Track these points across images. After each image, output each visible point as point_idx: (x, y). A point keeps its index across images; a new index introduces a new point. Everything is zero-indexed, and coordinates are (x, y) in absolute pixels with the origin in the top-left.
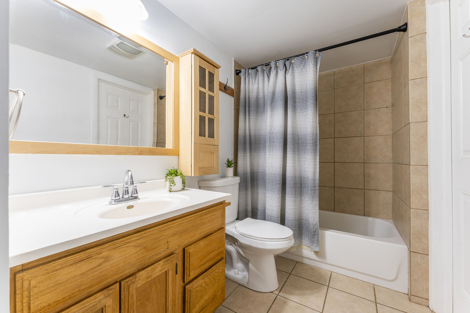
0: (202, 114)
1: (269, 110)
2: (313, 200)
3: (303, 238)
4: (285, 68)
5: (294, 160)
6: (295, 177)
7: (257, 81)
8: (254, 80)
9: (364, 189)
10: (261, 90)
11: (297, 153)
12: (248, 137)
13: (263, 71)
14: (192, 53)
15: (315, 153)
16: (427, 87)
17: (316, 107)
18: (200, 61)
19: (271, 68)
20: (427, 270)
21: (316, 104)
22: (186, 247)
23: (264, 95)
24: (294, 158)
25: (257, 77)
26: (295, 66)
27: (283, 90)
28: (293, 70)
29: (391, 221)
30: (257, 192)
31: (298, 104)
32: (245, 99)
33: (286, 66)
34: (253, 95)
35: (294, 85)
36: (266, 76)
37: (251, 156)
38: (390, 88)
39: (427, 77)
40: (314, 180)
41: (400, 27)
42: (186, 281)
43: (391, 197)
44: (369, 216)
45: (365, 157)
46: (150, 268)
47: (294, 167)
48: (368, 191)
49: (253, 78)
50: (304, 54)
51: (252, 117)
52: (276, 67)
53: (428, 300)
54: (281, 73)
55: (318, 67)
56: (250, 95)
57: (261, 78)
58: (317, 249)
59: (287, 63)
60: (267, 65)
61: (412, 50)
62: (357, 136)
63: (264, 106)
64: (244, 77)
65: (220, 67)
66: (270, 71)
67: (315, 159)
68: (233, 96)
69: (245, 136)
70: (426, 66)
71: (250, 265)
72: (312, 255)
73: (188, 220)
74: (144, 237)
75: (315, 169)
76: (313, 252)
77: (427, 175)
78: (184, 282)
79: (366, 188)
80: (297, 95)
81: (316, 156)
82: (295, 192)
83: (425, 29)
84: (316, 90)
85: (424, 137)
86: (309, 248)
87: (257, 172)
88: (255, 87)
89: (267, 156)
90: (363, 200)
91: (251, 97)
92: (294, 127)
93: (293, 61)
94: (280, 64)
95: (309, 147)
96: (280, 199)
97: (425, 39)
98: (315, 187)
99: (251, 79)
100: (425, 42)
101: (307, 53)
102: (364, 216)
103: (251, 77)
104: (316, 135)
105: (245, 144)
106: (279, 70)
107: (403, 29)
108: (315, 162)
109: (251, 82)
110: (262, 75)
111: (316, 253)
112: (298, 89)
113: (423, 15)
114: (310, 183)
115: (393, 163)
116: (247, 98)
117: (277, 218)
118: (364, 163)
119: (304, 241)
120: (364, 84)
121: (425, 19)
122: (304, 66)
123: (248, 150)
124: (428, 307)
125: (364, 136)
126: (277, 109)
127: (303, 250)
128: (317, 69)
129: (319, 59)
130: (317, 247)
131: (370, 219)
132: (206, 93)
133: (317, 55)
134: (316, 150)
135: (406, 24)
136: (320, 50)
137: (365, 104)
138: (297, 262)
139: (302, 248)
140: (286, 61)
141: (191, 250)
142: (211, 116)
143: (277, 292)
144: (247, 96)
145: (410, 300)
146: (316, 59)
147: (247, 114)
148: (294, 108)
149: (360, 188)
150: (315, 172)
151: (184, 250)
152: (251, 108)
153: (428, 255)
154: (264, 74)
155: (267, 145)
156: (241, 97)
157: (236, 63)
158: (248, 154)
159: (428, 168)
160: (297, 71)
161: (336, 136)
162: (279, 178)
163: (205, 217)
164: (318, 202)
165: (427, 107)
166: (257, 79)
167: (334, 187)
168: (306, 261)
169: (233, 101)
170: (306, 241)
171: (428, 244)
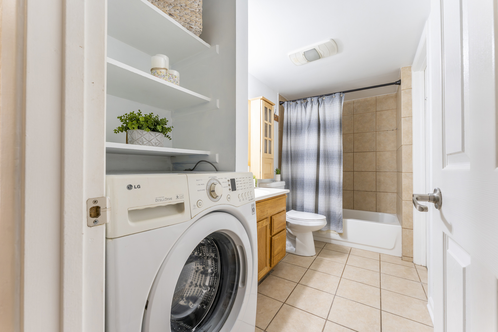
0: (266, 138)
1: (306, 133)
2: (339, 197)
3: (331, 225)
4: (318, 103)
5: (325, 169)
6: (326, 181)
7: (296, 111)
8: (294, 110)
9: (376, 192)
10: (299, 118)
11: (327, 164)
12: (289, 152)
13: (301, 103)
14: (261, 99)
15: (340, 164)
16: (412, 122)
17: (341, 132)
18: (265, 104)
19: (307, 102)
20: (412, 239)
21: (341, 129)
22: (273, 216)
23: (301, 121)
24: (325, 167)
25: (297, 107)
26: (325, 102)
27: (317, 119)
28: (324, 104)
29: (396, 215)
30: (296, 193)
31: (327, 129)
32: (288, 123)
33: (319, 101)
34: (293, 121)
35: (325, 116)
36: (303, 108)
37: (291, 166)
38: (395, 115)
39: (412, 116)
40: (339, 183)
41: (396, 82)
42: (272, 235)
43: (396, 197)
44: (380, 212)
45: (377, 167)
46: (262, 222)
47: (325, 174)
48: (379, 193)
49: (294, 109)
50: (332, 94)
51: (293, 137)
52: (312, 102)
53: (413, 258)
54: (315, 107)
55: (342, 104)
56: (291, 121)
57: (299, 109)
58: (341, 232)
59: (320, 100)
60: (305, 99)
61: (404, 99)
62: (371, 151)
63: (302, 129)
64: (287, 108)
65: (275, 105)
66: (306, 104)
67: (340, 168)
68: (278, 121)
69: (287, 151)
70: (412, 109)
71: (297, 239)
72: (337, 237)
73: (274, 201)
74: (261, 205)
75: (340, 175)
76: (338, 235)
77: (412, 179)
78: (271, 235)
79: (377, 191)
80: (327, 122)
81: (340, 166)
82: (326, 192)
83: (411, 86)
84: (341, 120)
85: (410, 155)
86: (335, 232)
87: (296, 178)
88: (295, 114)
89: (305, 166)
90: (375, 199)
91: (292, 122)
92: (325, 146)
93: (324, 98)
94: (315, 99)
95: (336, 160)
96: (315, 197)
97: (411, 92)
98: (340, 188)
99: (292, 109)
100: (411, 94)
101: (334, 93)
102: (376, 212)
103: (291, 107)
104: (341, 151)
105: (287, 157)
106: (313, 104)
107: (399, 83)
108: (340, 171)
109: (292, 111)
110: (301, 107)
111: (340, 234)
112: (328, 119)
113: (410, 77)
114: (336, 185)
115: (397, 172)
116: (289, 124)
117: (313, 210)
118: (376, 172)
119: (331, 227)
120: (376, 112)
121: (411, 79)
122: (332, 102)
123: (290, 161)
124: (413, 262)
125: (376, 152)
126: (312, 132)
127: (331, 234)
128: (341, 105)
129: (343, 98)
130: (341, 230)
131: (380, 214)
132: (267, 124)
133: (342, 95)
134: (340, 162)
135: (400, 81)
136: (344, 92)
137: (377, 127)
138: (326, 243)
139: (330, 233)
140: (318, 98)
141: (274, 217)
142: (270, 139)
143: (315, 257)
144: (289, 122)
145: (402, 260)
146: (341, 98)
147: (289, 135)
148: (325, 132)
149: (374, 191)
150: (340, 178)
151: (271, 217)
152: (292, 131)
153: (413, 229)
154: (302, 105)
155: (305, 158)
156: (284, 122)
157: (280, 96)
158: (290, 165)
159: (412, 174)
160: (327, 106)
161: (355, 151)
162: (314, 182)
163: (279, 201)
164: (342, 199)
165: (412, 136)
166: (296, 109)
167: (354, 190)
168: (333, 242)
169: (278, 125)
170: (333, 227)
171: (413, 222)
